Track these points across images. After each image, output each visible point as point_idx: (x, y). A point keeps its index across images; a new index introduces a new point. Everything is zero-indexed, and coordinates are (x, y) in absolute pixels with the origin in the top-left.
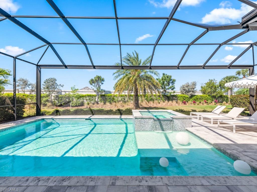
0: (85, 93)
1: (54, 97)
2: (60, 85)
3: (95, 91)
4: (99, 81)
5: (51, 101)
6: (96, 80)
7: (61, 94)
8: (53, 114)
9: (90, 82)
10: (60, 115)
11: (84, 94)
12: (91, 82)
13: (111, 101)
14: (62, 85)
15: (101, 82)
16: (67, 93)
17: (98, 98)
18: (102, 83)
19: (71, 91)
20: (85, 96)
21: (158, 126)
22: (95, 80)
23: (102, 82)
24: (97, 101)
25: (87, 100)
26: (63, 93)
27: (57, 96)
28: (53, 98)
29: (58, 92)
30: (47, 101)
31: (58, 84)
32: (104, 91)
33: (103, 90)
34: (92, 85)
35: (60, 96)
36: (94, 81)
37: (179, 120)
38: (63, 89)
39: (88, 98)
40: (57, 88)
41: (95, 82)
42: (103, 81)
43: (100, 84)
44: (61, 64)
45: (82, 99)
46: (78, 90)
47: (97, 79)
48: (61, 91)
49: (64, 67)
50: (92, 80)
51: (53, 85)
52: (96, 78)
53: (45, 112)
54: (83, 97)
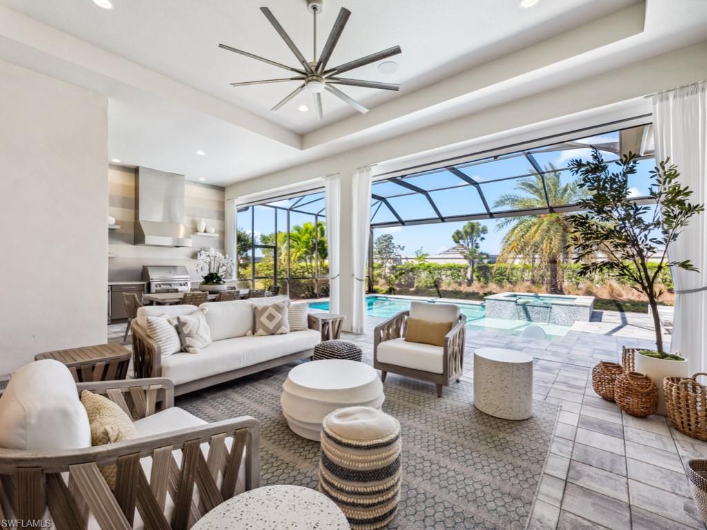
0: (443, 260)
1: (389, 268)
2: (399, 246)
3: (466, 258)
4: (474, 234)
5: (385, 276)
6: (466, 232)
7: (400, 264)
8: (386, 293)
9: (453, 237)
10: (395, 294)
11: (442, 263)
12: (456, 238)
13: (503, 279)
14: (401, 246)
15: (479, 236)
16: (410, 261)
17: (473, 271)
18: (483, 239)
19: (415, 257)
20: (444, 268)
21: (523, 314)
22: (463, 233)
23: (482, 235)
24: (469, 278)
25: (447, 276)
26: (404, 261)
27: (394, 268)
28: (387, 270)
29: (395, 260)
30: (380, 275)
31: (396, 245)
32: (488, 257)
33: (485, 254)
34: (458, 242)
35: (399, 266)
36: (462, 236)
37: (563, 307)
38: (403, 254)
39: (449, 272)
40: (395, 251)
41: (464, 236)
42: (485, 233)
43: (478, 240)
44: (396, 220)
45: (439, 273)
46: (427, 255)
47: (469, 230)
48: (401, 258)
49: (400, 224)
50: (458, 233)
51: (387, 246)
52: (466, 228)
53: (378, 289)
54: (439, 269)
